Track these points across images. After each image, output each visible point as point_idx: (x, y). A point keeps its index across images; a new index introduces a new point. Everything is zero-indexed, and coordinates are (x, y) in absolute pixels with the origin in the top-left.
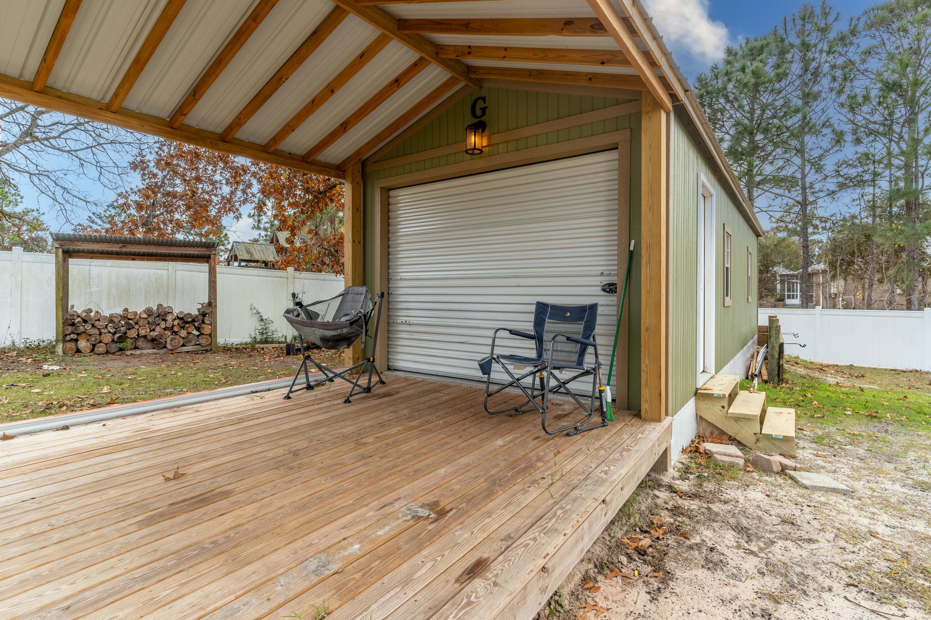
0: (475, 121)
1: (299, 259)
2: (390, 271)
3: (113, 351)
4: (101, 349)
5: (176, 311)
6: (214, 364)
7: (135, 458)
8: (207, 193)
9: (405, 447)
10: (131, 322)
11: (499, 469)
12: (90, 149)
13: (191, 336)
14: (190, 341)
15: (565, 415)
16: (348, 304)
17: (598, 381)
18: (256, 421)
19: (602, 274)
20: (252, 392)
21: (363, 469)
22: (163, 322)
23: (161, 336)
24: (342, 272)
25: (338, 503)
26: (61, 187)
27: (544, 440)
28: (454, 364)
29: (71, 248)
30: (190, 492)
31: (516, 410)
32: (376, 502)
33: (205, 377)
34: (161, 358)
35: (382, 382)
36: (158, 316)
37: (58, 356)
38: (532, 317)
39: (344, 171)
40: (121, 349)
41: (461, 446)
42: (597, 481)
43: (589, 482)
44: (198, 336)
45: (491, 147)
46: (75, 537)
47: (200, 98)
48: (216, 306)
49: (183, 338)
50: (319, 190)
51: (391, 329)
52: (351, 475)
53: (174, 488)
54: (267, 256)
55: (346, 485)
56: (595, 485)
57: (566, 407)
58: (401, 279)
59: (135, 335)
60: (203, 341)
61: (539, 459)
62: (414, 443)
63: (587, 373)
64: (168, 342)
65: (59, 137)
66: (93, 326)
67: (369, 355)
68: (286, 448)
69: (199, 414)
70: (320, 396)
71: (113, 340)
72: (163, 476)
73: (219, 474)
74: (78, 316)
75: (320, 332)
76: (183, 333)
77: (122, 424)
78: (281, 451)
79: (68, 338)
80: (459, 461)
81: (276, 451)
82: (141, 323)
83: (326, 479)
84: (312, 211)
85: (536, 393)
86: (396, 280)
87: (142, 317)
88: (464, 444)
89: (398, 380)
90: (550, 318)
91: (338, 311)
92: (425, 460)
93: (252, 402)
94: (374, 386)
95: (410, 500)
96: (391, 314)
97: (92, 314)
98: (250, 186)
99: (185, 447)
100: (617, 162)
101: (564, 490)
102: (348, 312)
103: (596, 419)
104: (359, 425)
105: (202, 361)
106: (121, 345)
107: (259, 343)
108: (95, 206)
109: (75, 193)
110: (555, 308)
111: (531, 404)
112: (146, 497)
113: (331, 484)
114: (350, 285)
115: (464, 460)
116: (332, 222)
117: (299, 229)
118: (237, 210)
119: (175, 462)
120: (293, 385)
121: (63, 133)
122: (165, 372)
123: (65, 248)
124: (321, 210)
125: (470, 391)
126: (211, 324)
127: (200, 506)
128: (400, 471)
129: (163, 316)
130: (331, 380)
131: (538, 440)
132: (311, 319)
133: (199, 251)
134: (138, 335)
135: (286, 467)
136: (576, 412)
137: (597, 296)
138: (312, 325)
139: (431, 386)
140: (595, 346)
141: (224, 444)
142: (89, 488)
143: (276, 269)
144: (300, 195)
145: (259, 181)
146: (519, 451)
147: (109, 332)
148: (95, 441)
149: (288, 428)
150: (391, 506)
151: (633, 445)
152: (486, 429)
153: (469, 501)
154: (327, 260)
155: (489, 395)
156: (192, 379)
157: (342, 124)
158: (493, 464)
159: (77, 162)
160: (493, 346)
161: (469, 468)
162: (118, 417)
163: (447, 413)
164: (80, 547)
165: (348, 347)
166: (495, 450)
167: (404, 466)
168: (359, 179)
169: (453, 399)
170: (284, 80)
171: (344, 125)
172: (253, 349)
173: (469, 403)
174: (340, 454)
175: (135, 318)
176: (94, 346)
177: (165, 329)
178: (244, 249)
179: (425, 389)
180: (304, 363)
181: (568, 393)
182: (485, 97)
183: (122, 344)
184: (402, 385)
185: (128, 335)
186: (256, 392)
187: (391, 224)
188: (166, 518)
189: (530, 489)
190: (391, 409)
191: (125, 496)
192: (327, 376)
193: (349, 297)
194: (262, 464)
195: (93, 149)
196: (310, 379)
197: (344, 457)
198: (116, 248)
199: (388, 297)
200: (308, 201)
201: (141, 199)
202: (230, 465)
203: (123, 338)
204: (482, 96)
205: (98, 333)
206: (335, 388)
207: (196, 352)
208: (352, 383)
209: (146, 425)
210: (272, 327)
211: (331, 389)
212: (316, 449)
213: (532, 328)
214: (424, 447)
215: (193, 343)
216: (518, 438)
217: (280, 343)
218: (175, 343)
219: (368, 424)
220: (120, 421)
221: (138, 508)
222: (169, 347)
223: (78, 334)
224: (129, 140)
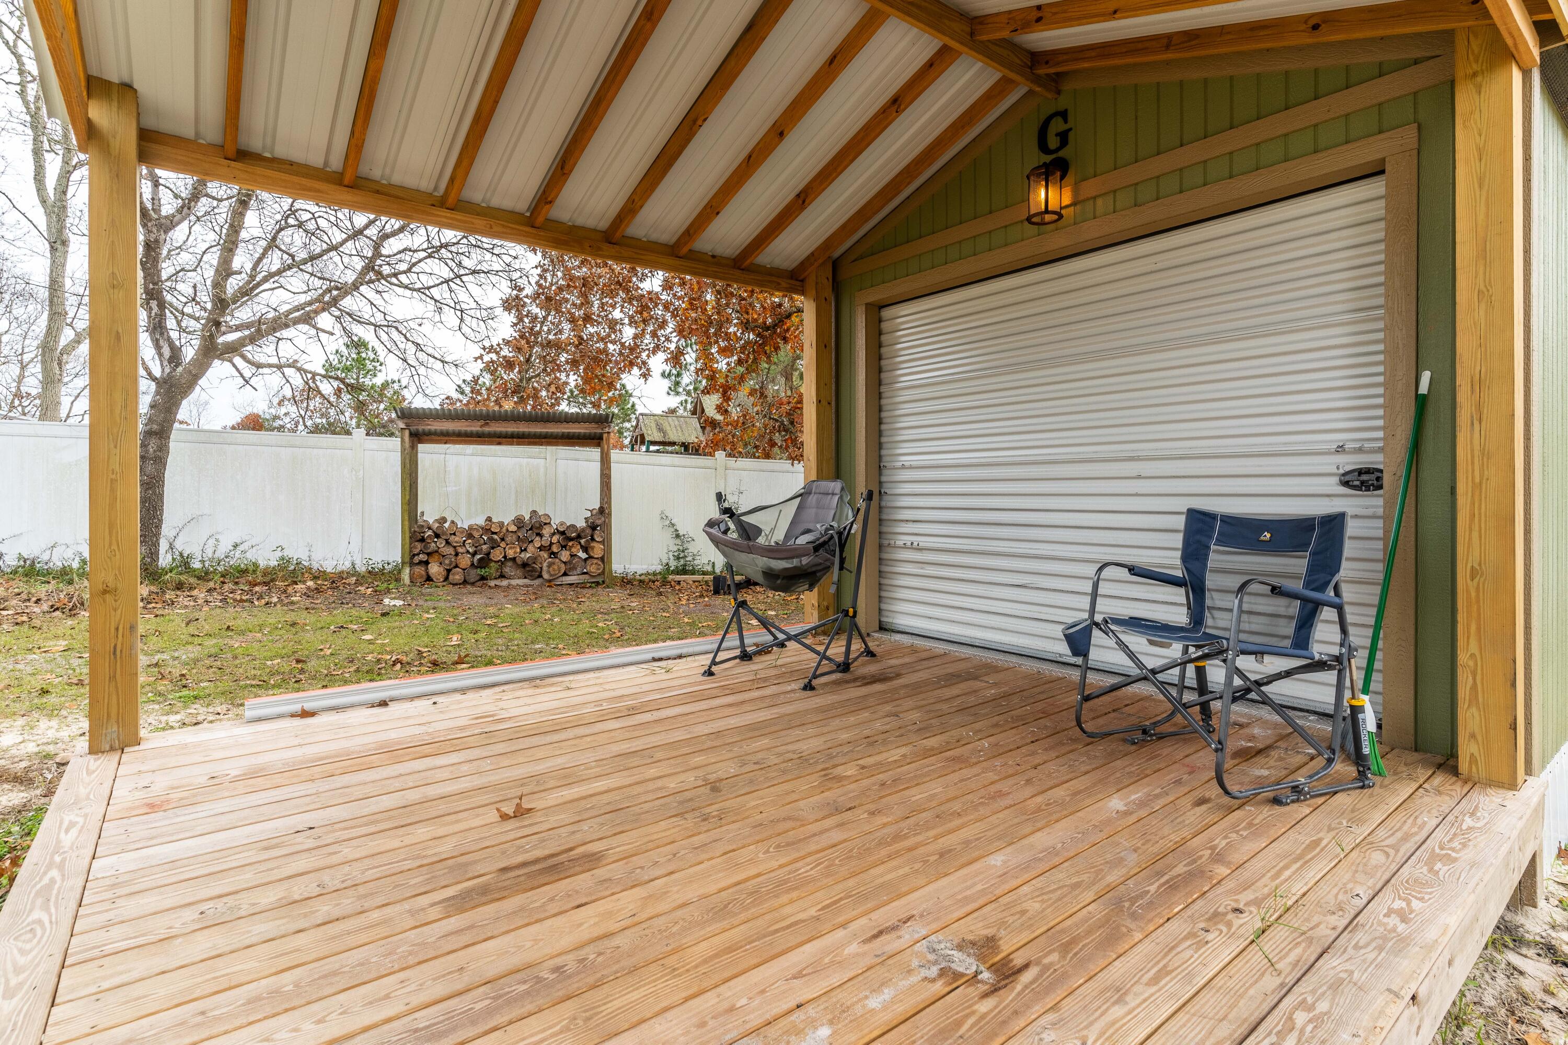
0: (1048, 158)
1: (733, 437)
2: (883, 452)
3: (472, 580)
4: (457, 577)
5: (555, 522)
6: (606, 606)
7: (465, 768)
8: (602, 339)
9: (917, 795)
10: (495, 537)
11: (1124, 871)
12: (445, 285)
13: (576, 560)
14: (574, 568)
15: (1259, 752)
16: (810, 513)
17: (1348, 683)
18: (655, 713)
19: (1340, 449)
20: (654, 660)
21: (836, 836)
22: (538, 538)
23: (534, 559)
24: (799, 458)
25: (787, 910)
26: (413, 342)
27: (1220, 807)
28: (1003, 626)
29: (421, 428)
30: (534, 847)
31: (1145, 732)
32: (863, 921)
33: (592, 627)
34: (535, 593)
35: (870, 653)
36: (531, 529)
37: (404, 585)
38: (1177, 540)
39: (802, 281)
40: (483, 578)
41: (1032, 804)
42: (1385, 939)
43: (1361, 937)
44: (586, 560)
45: (1078, 207)
46: (349, 917)
47: (571, 171)
48: (610, 514)
49: (565, 563)
50: (765, 323)
51: (885, 556)
52: (813, 847)
53: (512, 835)
54: (687, 435)
55: (803, 868)
56: (1380, 949)
57: (1256, 731)
58: (903, 467)
59: (501, 557)
60: (592, 568)
61: (1218, 857)
62: (936, 788)
63: (1319, 666)
64: (545, 568)
65: (409, 270)
66: (448, 542)
67: (847, 603)
68: (700, 773)
69: (571, 693)
70: (762, 675)
71: (472, 564)
72: (498, 810)
73: (585, 816)
74: (430, 528)
75: (763, 562)
76: (565, 555)
77: (459, 702)
78: (690, 778)
79: (416, 560)
80: (1031, 839)
81: (682, 777)
82: (508, 539)
83: (767, 851)
84: (755, 359)
85: (1189, 697)
86: (894, 468)
87: (510, 530)
88: (1039, 799)
89: (898, 649)
90: (1219, 542)
91: (793, 523)
92: (959, 828)
93: (652, 678)
94: (856, 659)
95: (935, 926)
96: (884, 529)
97: (447, 525)
98: (663, 324)
99: (540, 755)
100: (1382, 203)
101: (1299, 950)
102: (811, 526)
103: (1344, 769)
104: (829, 737)
105: (591, 601)
106: (483, 572)
107: (673, 572)
108: (454, 368)
109: (430, 351)
110: (1230, 521)
111: (1178, 718)
112: (468, 849)
113: (775, 864)
114: (814, 477)
115: (1042, 840)
116: (788, 377)
117: (735, 390)
118: (644, 363)
119: (522, 782)
120: (718, 650)
121: (414, 265)
122: (537, 615)
123: (413, 428)
124: (769, 357)
125: (1038, 681)
126: (603, 542)
127: (546, 880)
128: (910, 849)
129: (537, 528)
130: (782, 645)
131: (1204, 807)
132: (749, 538)
133: (586, 428)
134: (505, 557)
135: (697, 813)
136: (1281, 744)
137: (1328, 496)
138: (750, 550)
139: (962, 666)
140: (1340, 609)
141: (600, 754)
142: (390, 819)
143: (700, 455)
144: (735, 333)
145: (674, 316)
146: (1166, 831)
147: (468, 552)
148: (417, 730)
149: (706, 732)
150: (893, 935)
151: (1455, 844)
152: (1084, 768)
153: (1065, 948)
154: (777, 438)
155: (1087, 699)
156: (572, 628)
157: (798, 196)
158: (1108, 857)
159: (431, 306)
160: (1094, 595)
161: (1057, 860)
162: (455, 690)
163: (996, 725)
164: (352, 941)
165: (811, 588)
166: (1108, 822)
167: (919, 838)
168: (828, 292)
169: (1006, 696)
170: (699, 122)
171: (803, 196)
172: (665, 582)
173: (1040, 706)
174: (794, 796)
175: (500, 532)
176: (449, 571)
177: (541, 548)
178: (653, 425)
179: (950, 671)
180: (736, 613)
181: (1265, 701)
182: (1066, 110)
183: (483, 570)
184: (907, 660)
185: (491, 556)
186: (661, 659)
187: (884, 369)
188: (489, 897)
189: (1210, 937)
190: (888, 708)
191: (436, 842)
192: (776, 638)
193: (812, 499)
194: (657, 803)
195: (450, 283)
196: (746, 641)
197: (801, 804)
198: (475, 427)
199: (880, 500)
200: (748, 342)
201: (511, 355)
202: (606, 798)
203: (485, 562)
204: (1061, 108)
205: (453, 553)
206: (788, 660)
207: (582, 586)
208: (818, 653)
209: (490, 708)
210: (692, 548)
211: (779, 662)
212: (751, 781)
213: (1178, 562)
214: (956, 798)
215: (579, 570)
216: (1157, 796)
217: (704, 573)
218: (554, 570)
219: (845, 736)
220: (458, 696)
221: (451, 869)
222: (546, 576)
223: (429, 554)
224: (496, 267)
